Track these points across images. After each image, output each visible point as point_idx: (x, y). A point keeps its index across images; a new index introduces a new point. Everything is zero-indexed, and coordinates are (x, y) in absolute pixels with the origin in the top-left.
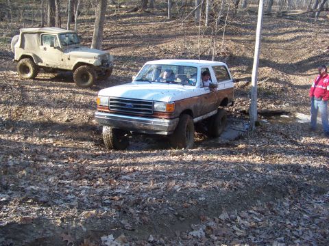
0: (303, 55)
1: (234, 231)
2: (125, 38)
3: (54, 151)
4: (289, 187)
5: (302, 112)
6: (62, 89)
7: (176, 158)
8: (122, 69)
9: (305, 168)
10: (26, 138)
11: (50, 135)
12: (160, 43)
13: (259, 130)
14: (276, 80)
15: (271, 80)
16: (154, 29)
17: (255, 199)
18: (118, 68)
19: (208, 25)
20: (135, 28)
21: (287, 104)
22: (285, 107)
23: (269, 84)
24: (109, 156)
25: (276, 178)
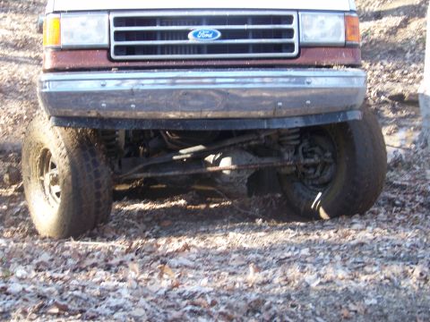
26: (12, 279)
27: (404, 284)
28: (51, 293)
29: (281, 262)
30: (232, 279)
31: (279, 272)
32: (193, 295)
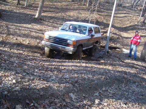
0: (127, 24)
1: (108, 94)
2: (52, 8)
3: (25, 57)
4: (124, 80)
5: (125, 49)
6: (25, 29)
7: (78, 64)
8: (50, 22)
9: (128, 73)
10: (11, 50)
11: (21, 49)
12: (67, 12)
13: (109, 55)
14: (115, 34)
15: (113, 33)
16: (64, 5)
17: (113, 83)
18: (49, 22)
19: (88, 6)
20: (56, 4)
21: (119, 45)
22: (118, 45)
23: (112, 35)
24: (50, 61)
25: (119, 76)
26: (35, 72)
27: (101, 79)
28: (41, 76)
29: (81, 73)
30: (72, 75)
31: (81, 75)
32: (66, 78)
